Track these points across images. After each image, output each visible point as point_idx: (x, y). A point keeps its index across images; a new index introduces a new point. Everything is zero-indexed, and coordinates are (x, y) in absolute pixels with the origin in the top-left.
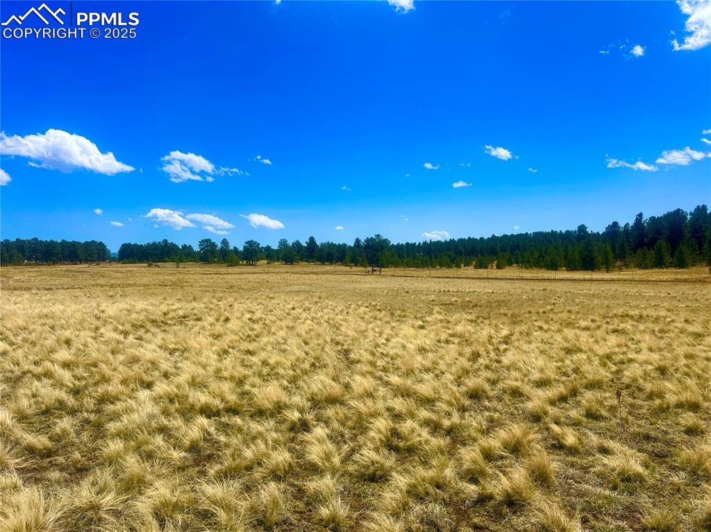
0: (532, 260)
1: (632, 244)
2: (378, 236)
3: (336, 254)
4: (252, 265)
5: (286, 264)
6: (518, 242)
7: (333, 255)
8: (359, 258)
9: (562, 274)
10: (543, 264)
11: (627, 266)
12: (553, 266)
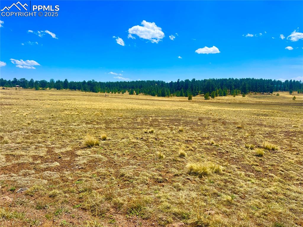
0: (147, 92)
1: (176, 88)
2: (93, 80)
3: (77, 87)
4: (44, 90)
5: (57, 90)
6: (142, 84)
7: (76, 87)
8: (87, 88)
9: (156, 98)
10: (150, 94)
11: (174, 95)
12: (153, 95)
